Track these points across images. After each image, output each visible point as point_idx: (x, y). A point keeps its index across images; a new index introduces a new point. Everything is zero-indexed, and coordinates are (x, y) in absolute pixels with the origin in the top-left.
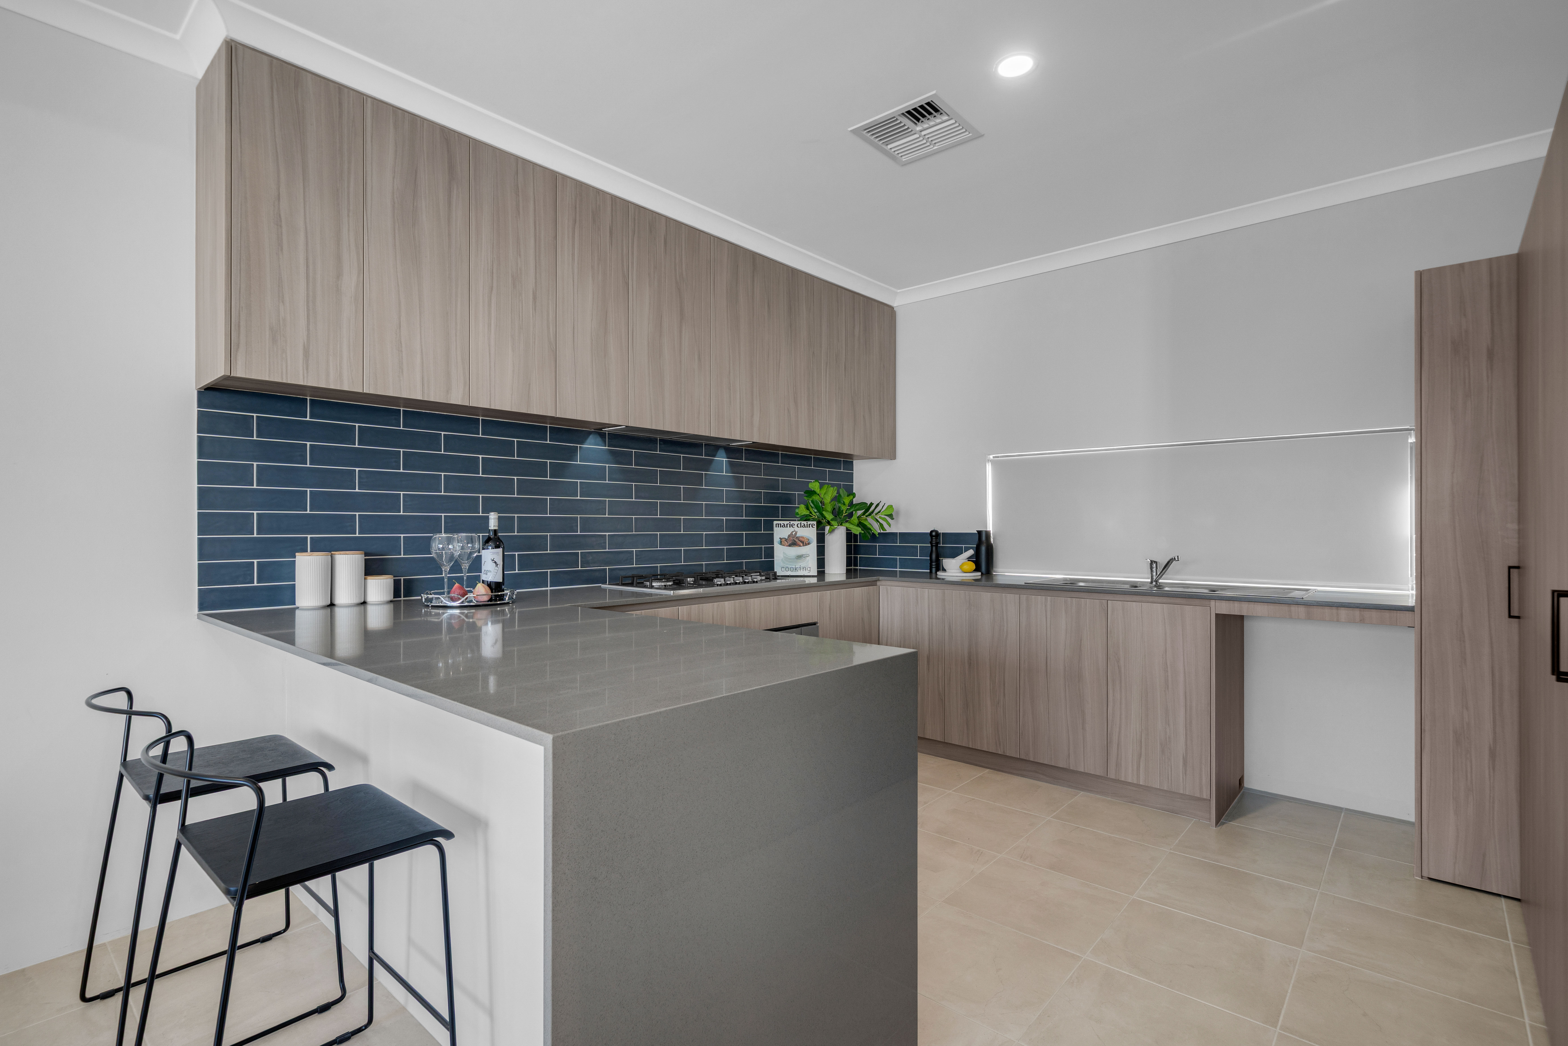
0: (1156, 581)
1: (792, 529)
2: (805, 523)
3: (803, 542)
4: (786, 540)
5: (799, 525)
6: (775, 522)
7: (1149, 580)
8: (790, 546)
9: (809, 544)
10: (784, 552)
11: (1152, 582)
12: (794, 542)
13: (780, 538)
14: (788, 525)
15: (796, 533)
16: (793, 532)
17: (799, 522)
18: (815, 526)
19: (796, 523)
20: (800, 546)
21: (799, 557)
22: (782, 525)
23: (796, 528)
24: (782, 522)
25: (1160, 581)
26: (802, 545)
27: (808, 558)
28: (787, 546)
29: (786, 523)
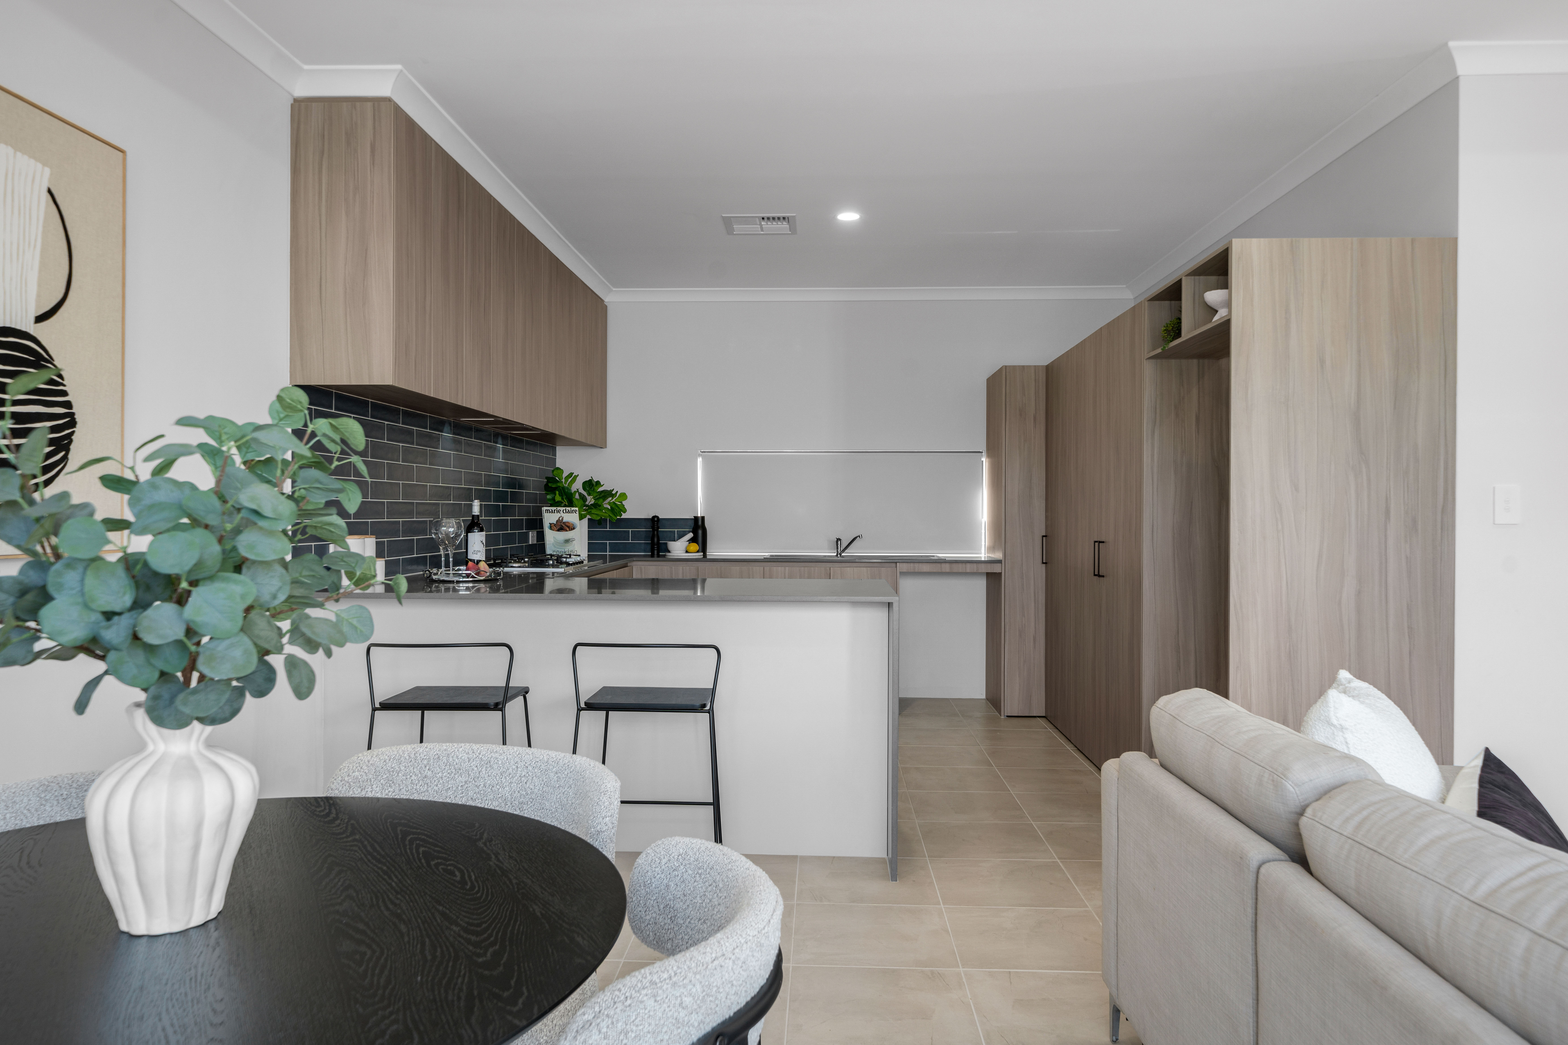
0: (840, 554)
1: (558, 515)
2: (569, 509)
3: (568, 527)
4: (555, 525)
5: (564, 511)
6: (544, 509)
7: (835, 554)
8: (558, 530)
9: (574, 529)
10: (554, 537)
11: (837, 555)
12: (562, 526)
13: (550, 523)
14: (556, 511)
15: (562, 519)
16: (560, 518)
17: (564, 508)
18: (578, 512)
19: (562, 509)
20: (567, 531)
21: (567, 541)
22: (551, 511)
23: (563, 515)
24: (550, 508)
25: (843, 554)
26: (568, 530)
27: (574, 542)
28: (556, 531)
29: (553, 508)
